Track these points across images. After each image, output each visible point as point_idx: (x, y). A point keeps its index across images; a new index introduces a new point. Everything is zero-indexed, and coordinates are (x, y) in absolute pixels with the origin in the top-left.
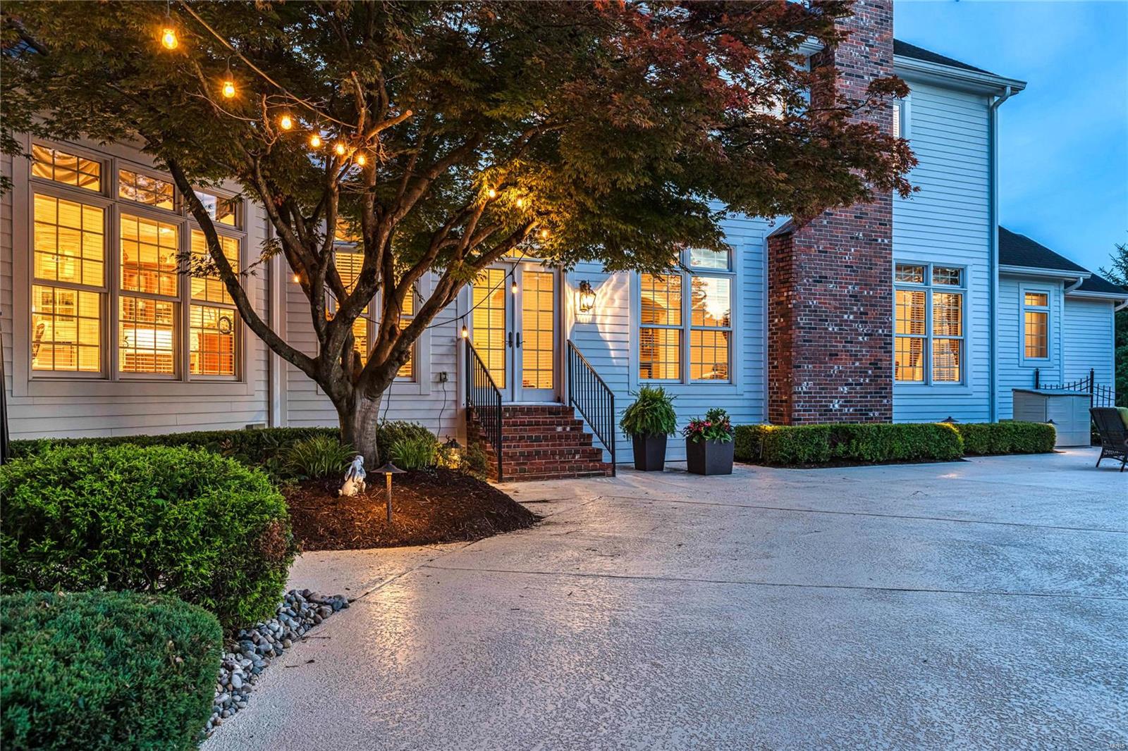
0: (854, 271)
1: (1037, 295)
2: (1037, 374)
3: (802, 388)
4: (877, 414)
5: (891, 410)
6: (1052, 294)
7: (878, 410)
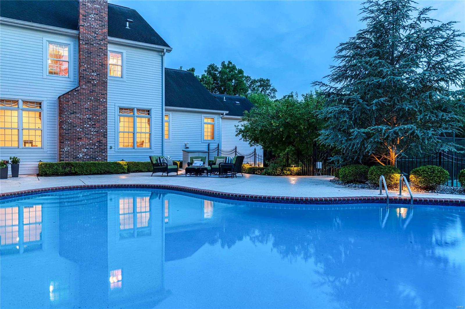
0: (89, 110)
1: (212, 118)
2: (209, 145)
3: (65, 150)
4: (100, 158)
5: (107, 157)
6: (216, 118)
7: (100, 157)
